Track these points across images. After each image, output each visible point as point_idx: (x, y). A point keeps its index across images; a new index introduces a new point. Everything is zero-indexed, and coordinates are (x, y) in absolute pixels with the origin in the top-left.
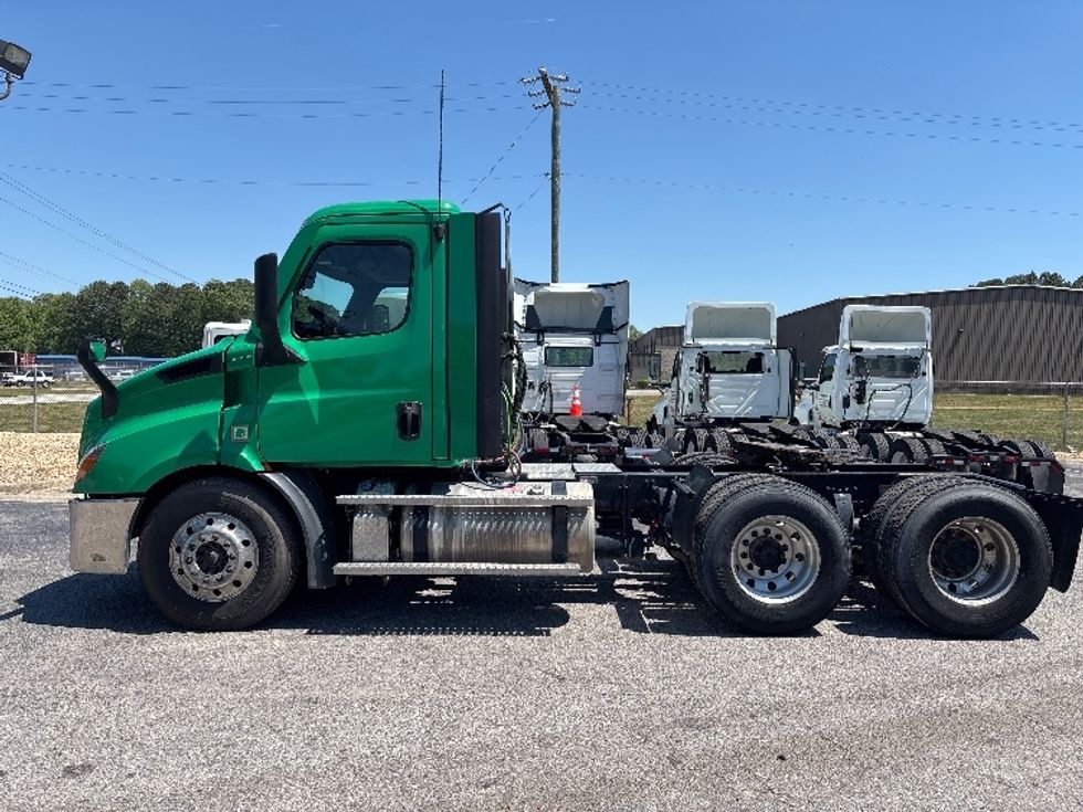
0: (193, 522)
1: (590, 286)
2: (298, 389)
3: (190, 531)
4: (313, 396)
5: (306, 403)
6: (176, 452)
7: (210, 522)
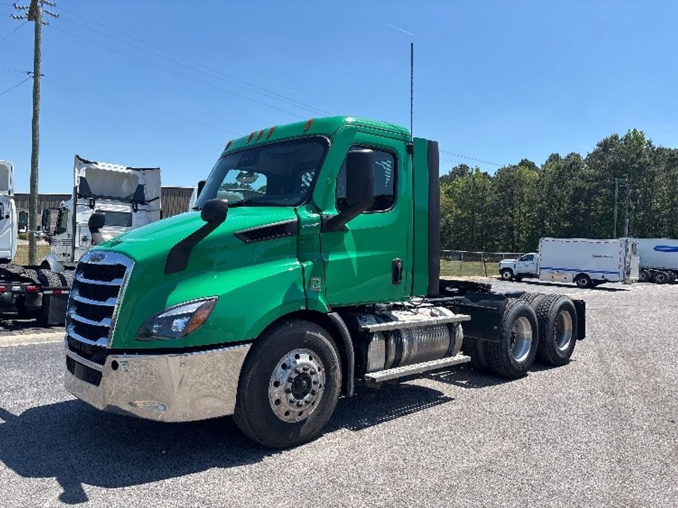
0: (285, 360)
1: (128, 168)
2: (343, 250)
3: (284, 366)
4: (353, 255)
5: (350, 260)
6: (280, 302)
7: (297, 357)
